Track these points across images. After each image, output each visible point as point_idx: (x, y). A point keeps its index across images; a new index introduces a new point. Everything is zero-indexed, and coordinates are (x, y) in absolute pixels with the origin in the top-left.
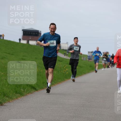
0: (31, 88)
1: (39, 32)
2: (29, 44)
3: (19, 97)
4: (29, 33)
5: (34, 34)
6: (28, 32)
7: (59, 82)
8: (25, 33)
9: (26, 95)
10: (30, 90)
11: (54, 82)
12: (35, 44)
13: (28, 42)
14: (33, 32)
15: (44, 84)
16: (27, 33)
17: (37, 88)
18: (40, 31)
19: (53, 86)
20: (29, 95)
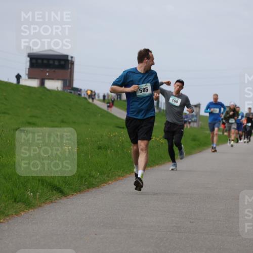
0: (52, 191)
1: (70, 59)
2: (45, 88)
3: (23, 211)
4: (45, 62)
5: (56, 63)
6: (43, 59)
7: (119, 176)
8: (34, 61)
9: (40, 206)
10: (50, 195)
11: (108, 176)
12: (60, 89)
13: (42, 83)
14: (54, 60)
15: (83, 179)
16: (40, 61)
17: (66, 190)
18: (72, 57)
19: (104, 186)
20: (47, 207)
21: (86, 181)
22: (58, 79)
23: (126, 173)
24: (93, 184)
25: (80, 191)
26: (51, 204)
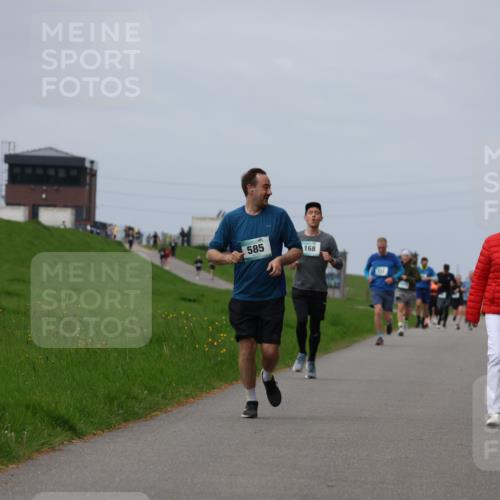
1: (88, 165)
2: (39, 223)
4: (39, 171)
5: (62, 174)
7: (187, 396)
8: (17, 170)
9: (30, 458)
10: (50, 435)
11: (164, 397)
12: (69, 225)
13: (34, 215)
14: (57, 168)
15: (116, 403)
16: (29, 171)
17: (81, 426)
18: (92, 162)
19: (157, 415)
20: (43, 459)
21: (120, 406)
22: (65, 206)
23: (201, 389)
24: (137, 413)
25: (110, 427)
26: (51, 454)
